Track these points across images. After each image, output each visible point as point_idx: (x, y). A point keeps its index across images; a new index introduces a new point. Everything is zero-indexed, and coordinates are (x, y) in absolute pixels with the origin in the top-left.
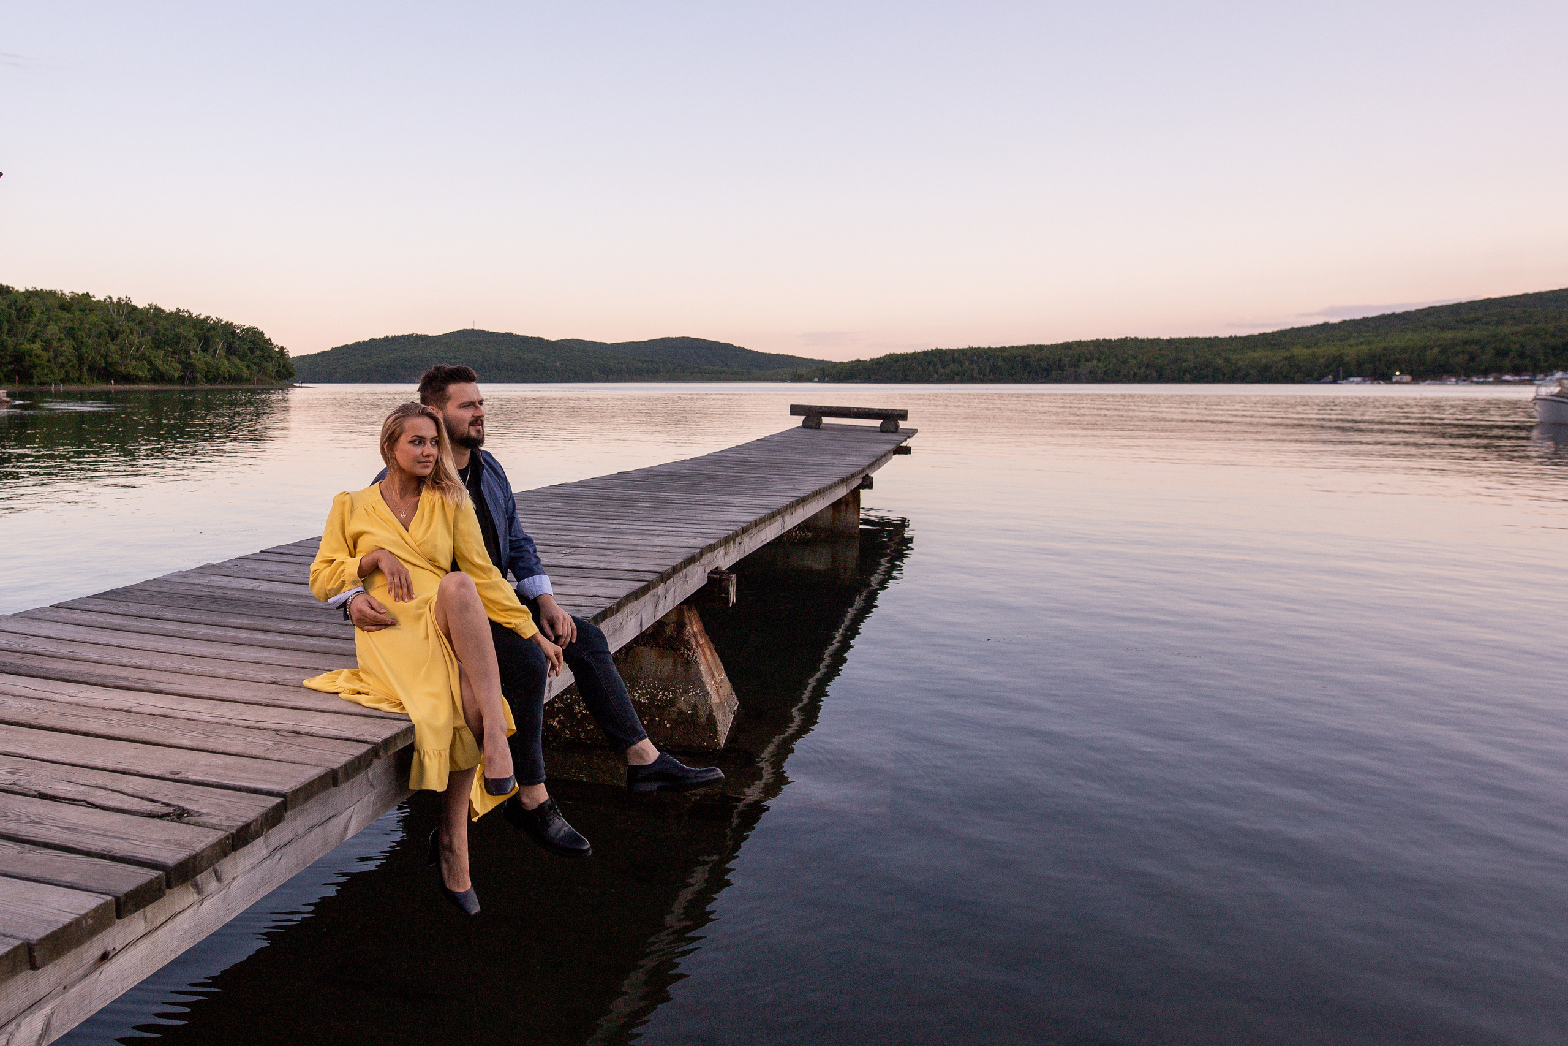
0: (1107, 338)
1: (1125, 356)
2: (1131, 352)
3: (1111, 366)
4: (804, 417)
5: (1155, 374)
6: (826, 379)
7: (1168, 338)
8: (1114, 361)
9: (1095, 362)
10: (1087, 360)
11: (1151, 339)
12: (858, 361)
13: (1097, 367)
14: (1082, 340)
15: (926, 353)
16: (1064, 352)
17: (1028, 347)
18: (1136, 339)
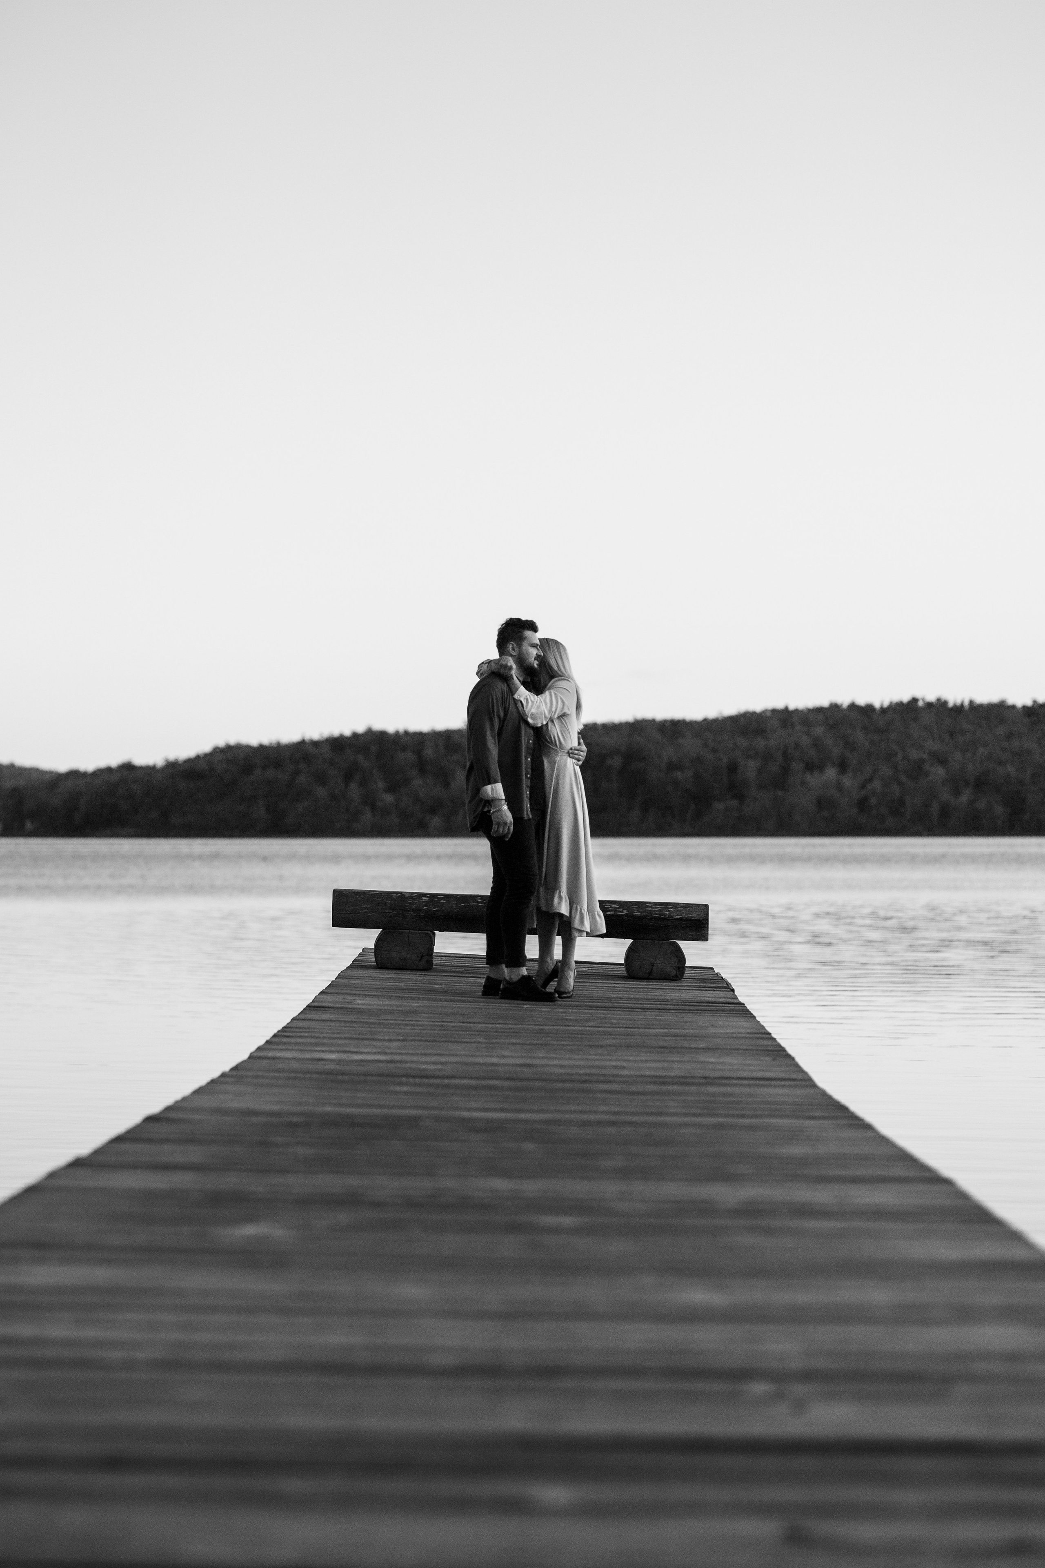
0: (861, 701)
1: (914, 754)
2: (930, 745)
3: (877, 784)
4: (381, 930)
5: (999, 810)
6: (29, 825)
7: (1029, 703)
8: (885, 770)
9: (831, 773)
10: (810, 767)
11: (981, 706)
12: (128, 767)
13: (840, 788)
14: (792, 707)
15: (337, 744)
16: (742, 742)
17: (638, 727)
18: (941, 704)
